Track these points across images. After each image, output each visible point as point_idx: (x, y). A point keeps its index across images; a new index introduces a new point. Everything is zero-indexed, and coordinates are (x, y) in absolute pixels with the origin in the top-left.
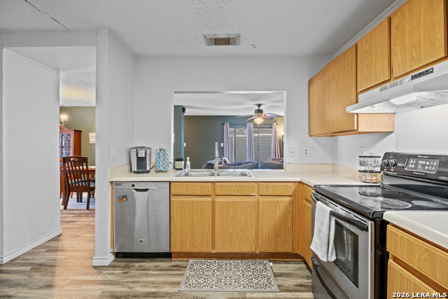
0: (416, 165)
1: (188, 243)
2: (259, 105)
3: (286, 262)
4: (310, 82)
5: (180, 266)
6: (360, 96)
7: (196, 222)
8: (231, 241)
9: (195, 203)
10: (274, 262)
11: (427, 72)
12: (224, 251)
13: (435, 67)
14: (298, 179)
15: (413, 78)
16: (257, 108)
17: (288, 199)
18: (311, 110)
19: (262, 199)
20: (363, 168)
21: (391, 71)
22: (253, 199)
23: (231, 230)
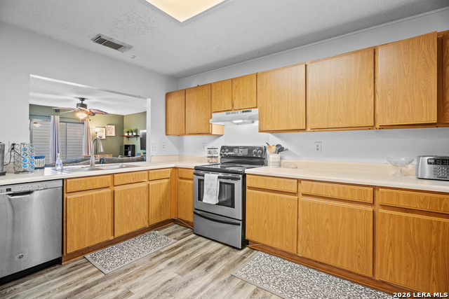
0: (238, 151)
1: (87, 238)
2: (83, 99)
3: (165, 228)
4: (168, 95)
5: (79, 265)
6: (213, 115)
7: (95, 214)
8: (128, 223)
9: (94, 197)
10: (158, 230)
11: (248, 111)
12: (123, 234)
13: (252, 110)
14: (173, 166)
15: (243, 112)
16: (80, 102)
17: (167, 181)
18: (169, 116)
19: (151, 183)
20: (209, 155)
21: (233, 106)
22: (145, 185)
23: (128, 213)
